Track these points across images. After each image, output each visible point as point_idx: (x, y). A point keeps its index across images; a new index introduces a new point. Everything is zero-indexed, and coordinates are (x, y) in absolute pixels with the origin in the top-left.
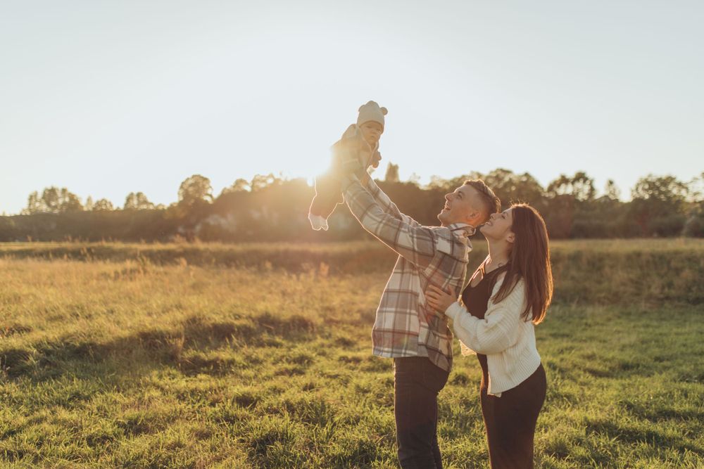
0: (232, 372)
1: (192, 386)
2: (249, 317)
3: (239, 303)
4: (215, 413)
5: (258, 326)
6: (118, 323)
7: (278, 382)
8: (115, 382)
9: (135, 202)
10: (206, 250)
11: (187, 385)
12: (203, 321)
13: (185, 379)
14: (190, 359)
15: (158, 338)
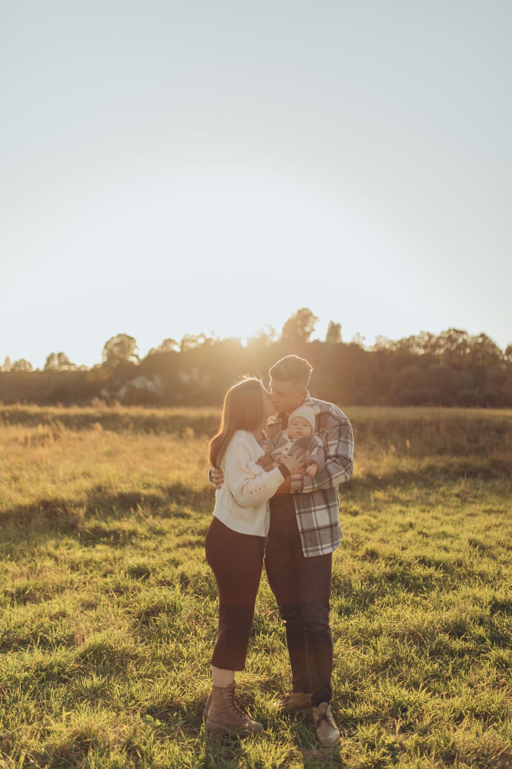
0: (132, 544)
1: (88, 556)
2: (160, 487)
3: (151, 472)
4: (107, 584)
5: (167, 495)
6: (20, 490)
7: (177, 555)
8: (9, 551)
9: (56, 362)
10: (126, 415)
11: (83, 556)
12: (109, 490)
13: (83, 550)
14: (90, 529)
15: (59, 507)
